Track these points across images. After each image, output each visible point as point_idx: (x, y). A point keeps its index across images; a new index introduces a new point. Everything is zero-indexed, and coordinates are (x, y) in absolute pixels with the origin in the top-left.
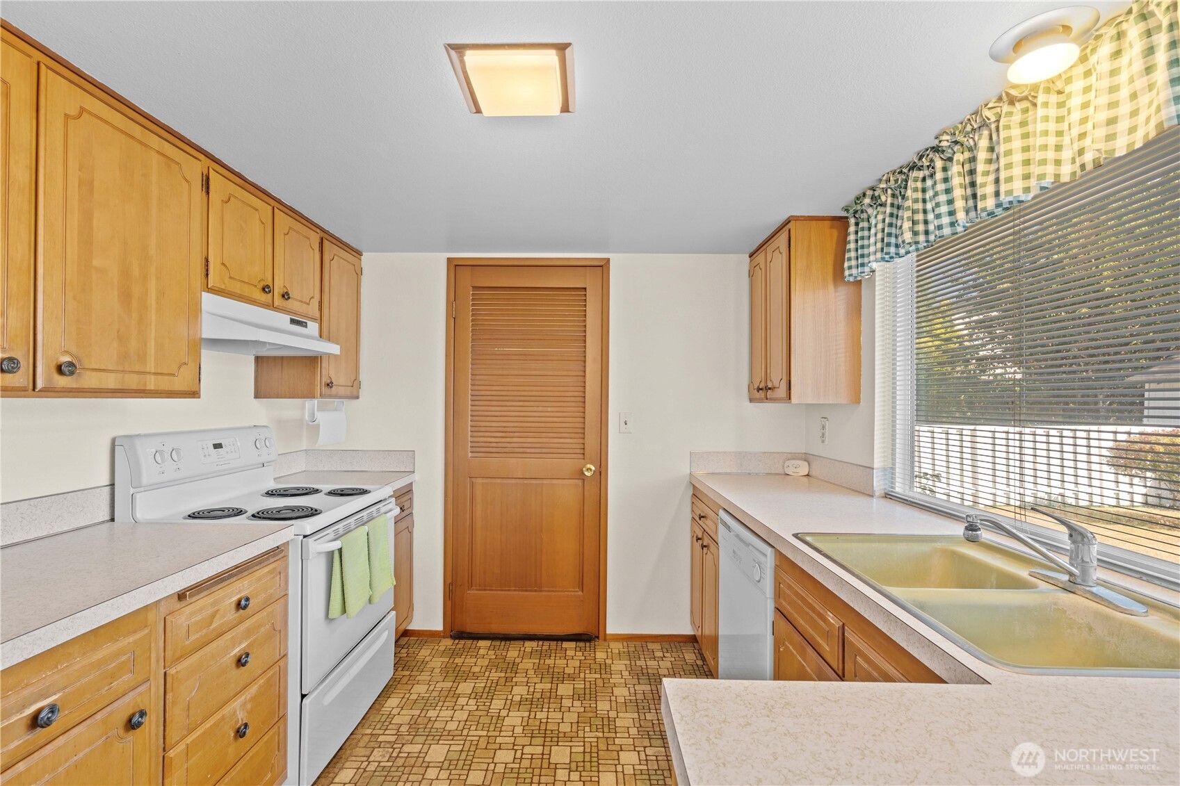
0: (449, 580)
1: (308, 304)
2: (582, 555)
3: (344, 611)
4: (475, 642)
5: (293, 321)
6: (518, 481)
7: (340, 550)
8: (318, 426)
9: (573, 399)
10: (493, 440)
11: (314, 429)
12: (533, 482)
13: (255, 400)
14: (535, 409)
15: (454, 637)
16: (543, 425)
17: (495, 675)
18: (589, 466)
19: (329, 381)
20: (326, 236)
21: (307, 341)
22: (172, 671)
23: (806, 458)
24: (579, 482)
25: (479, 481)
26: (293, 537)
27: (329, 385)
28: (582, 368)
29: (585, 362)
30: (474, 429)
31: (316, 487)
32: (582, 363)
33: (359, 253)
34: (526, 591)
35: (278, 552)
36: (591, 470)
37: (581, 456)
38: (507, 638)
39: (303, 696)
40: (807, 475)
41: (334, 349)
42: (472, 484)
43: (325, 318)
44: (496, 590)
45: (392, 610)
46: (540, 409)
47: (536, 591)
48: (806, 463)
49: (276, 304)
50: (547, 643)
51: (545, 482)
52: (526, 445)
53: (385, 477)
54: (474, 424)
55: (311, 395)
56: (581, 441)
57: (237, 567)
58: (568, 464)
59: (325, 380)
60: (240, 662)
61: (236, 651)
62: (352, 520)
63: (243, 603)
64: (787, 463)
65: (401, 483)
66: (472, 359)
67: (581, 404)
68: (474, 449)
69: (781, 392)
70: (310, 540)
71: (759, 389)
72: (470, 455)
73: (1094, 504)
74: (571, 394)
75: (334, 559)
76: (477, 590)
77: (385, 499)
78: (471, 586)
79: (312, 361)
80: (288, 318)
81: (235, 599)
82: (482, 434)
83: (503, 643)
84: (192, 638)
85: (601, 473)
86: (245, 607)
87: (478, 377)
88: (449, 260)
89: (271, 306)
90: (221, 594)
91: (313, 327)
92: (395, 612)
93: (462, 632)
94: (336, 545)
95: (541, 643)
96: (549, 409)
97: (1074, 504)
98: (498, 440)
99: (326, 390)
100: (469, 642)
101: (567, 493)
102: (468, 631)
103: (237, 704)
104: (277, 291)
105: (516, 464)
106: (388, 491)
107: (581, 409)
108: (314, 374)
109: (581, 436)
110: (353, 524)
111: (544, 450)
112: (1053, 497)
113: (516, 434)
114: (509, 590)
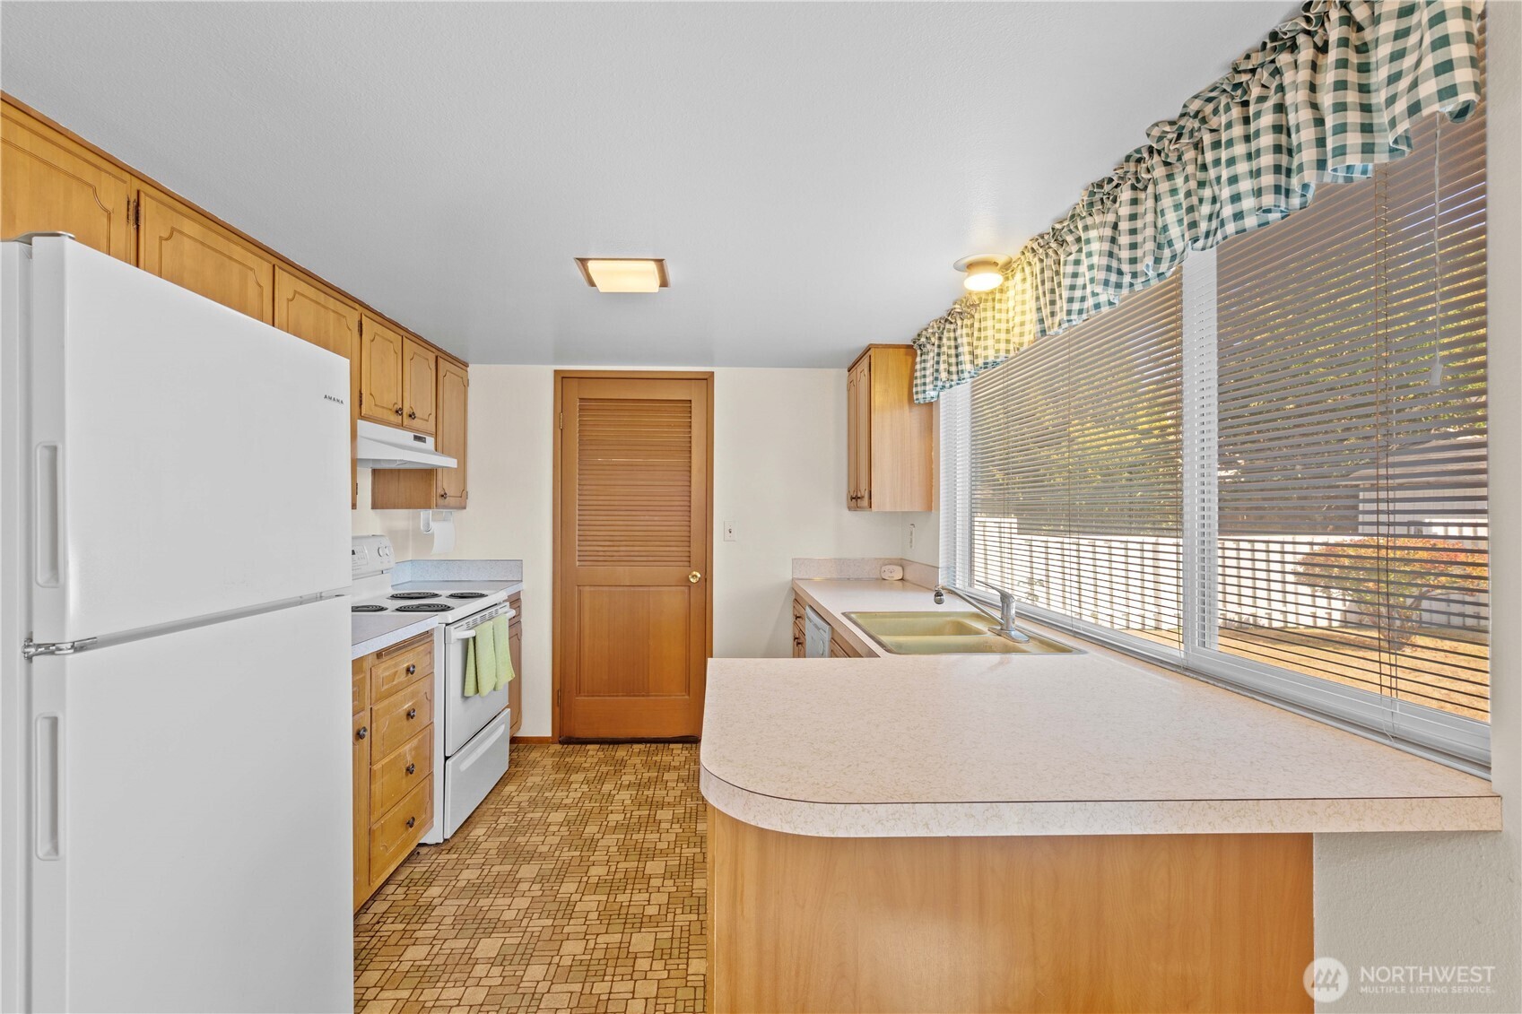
0: (558, 687)
1: (427, 421)
2: (688, 659)
3: (477, 691)
4: (584, 746)
5: (417, 438)
6: (626, 588)
7: (474, 638)
8: (433, 534)
9: (679, 508)
10: (601, 549)
11: (426, 538)
12: (641, 589)
13: (371, 511)
14: (642, 518)
15: (561, 743)
16: (650, 533)
17: (604, 769)
18: (694, 573)
19: (443, 493)
20: (440, 354)
21: (425, 455)
22: (375, 708)
23: (902, 563)
24: (686, 589)
25: (587, 588)
26: (438, 625)
27: (443, 496)
28: (687, 478)
29: (690, 472)
30: (581, 538)
31: (436, 592)
32: (688, 473)
33: (466, 365)
34: (634, 696)
35: (427, 635)
36: (696, 576)
37: (687, 564)
38: (616, 742)
39: (446, 758)
40: (902, 579)
41: (452, 463)
42: (580, 592)
43: (440, 433)
44: (604, 696)
45: (507, 707)
46: (647, 518)
47: (643, 696)
48: (900, 568)
49: (405, 423)
50: (654, 746)
51: (652, 589)
52: (632, 553)
53: (498, 584)
54: (581, 533)
55: (427, 506)
56: (687, 549)
57: (405, 641)
58: (675, 571)
59: (440, 491)
60: (409, 715)
61: (407, 706)
62: (478, 616)
63: (411, 669)
64: (884, 568)
65: (512, 590)
66: (579, 470)
67: (687, 513)
68: (582, 558)
69: (865, 502)
70: (452, 627)
71: (852, 498)
72: (578, 563)
73: (1289, 625)
74: (677, 503)
75: (469, 646)
76: (585, 696)
77: (500, 603)
78: (579, 692)
79: (429, 473)
80: (412, 435)
81: (405, 665)
82: (589, 543)
83: (611, 746)
84: (385, 687)
85: (707, 580)
86: (412, 673)
87: (585, 488)
88: (555, 371)
89: (401, 426)
90: (400, 659)
91: (430, 441)
92: (509, 710)
93: (570, 738)
94: (471, 634)
95: (648, 745)
96: (656, 518)
97: (1267, 625)
98: (606, 549)
99: (441, 501)
100: (578, 747)
101: (672, 602)
102: (577, 736)
103: (407, 747)
104: (406, 411)
105: (623, 573)
106: (502, 595)
107: (687, 519)
108: (430, 485)
109: (687, 544)
110: (479, 620)
111: (651, 559)
112: (1244, 618)
113: (624, 543)
114: (617, 696)
